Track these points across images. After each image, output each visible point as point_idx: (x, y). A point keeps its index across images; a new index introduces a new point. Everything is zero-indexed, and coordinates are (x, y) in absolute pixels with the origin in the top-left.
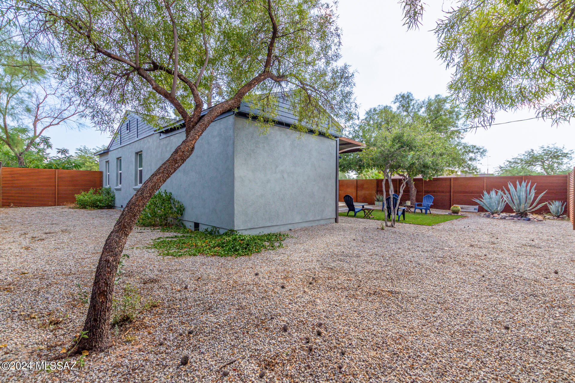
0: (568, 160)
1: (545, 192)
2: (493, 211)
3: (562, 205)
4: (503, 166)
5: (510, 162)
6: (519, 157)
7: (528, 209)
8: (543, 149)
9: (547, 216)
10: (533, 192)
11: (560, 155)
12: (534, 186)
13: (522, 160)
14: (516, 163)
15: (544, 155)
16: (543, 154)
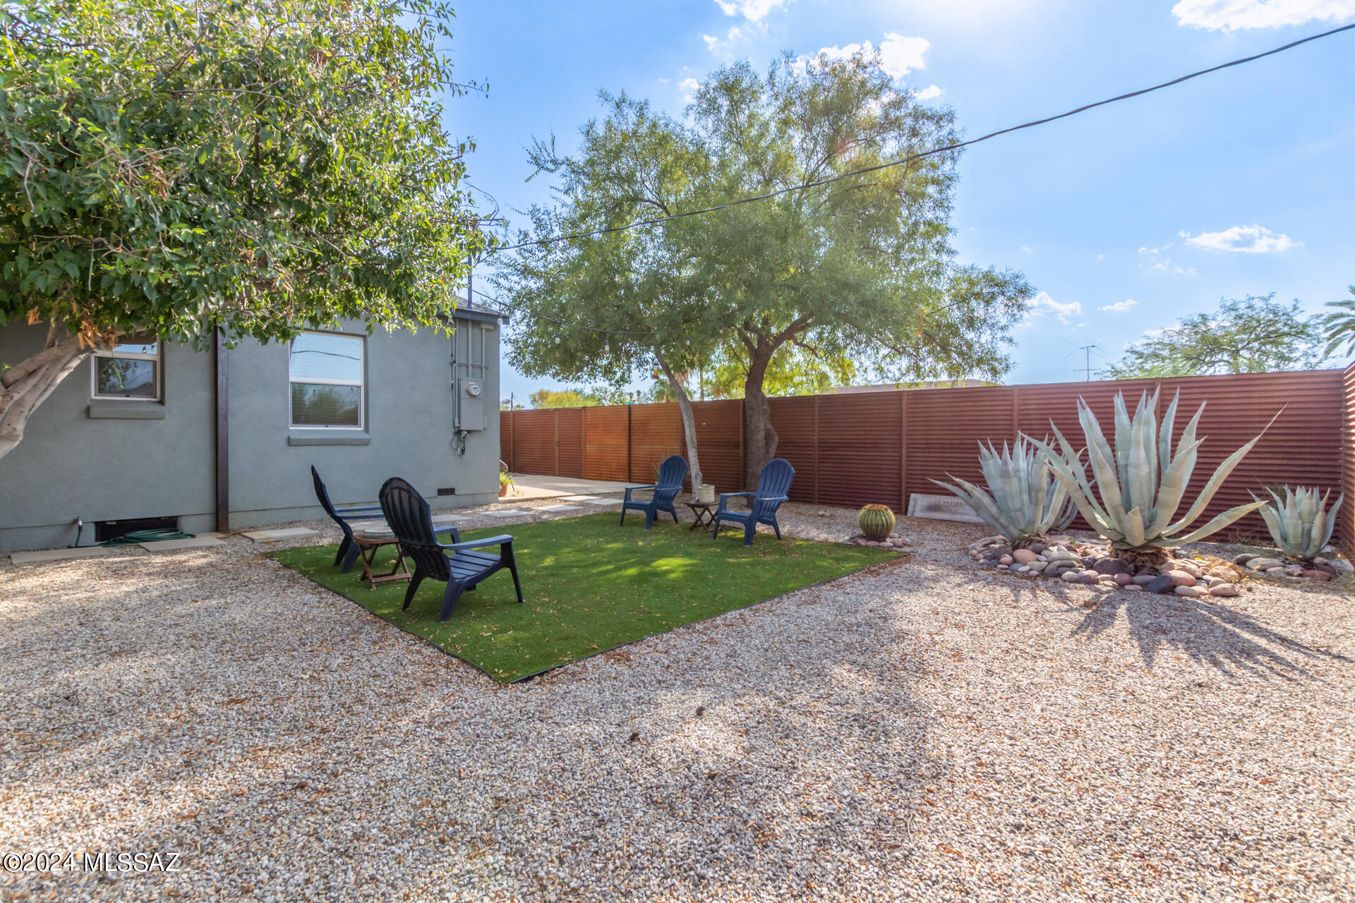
0: (1310, 345)
1: (1248, 447)
2: (1015, 533)
3: (1328, 506)
4: (1120, 366)
5: (1140, 355)
6: (1167, 341)
7: (1166, 531)
8: (1233, 314)
9: (1257, 562)
10: (1190, 444)
11: (1286, 329)
12: (1196, 418)
13: (1173, 348)
14: (1156, 356)
15: (1238, 333)
16: (1233, 329)
